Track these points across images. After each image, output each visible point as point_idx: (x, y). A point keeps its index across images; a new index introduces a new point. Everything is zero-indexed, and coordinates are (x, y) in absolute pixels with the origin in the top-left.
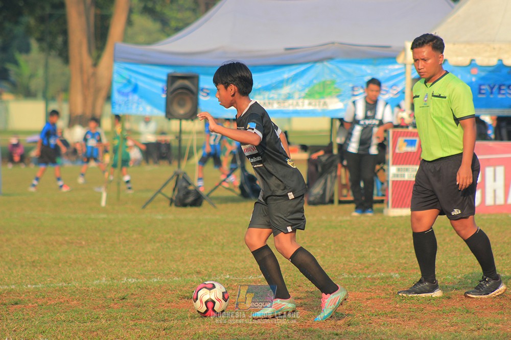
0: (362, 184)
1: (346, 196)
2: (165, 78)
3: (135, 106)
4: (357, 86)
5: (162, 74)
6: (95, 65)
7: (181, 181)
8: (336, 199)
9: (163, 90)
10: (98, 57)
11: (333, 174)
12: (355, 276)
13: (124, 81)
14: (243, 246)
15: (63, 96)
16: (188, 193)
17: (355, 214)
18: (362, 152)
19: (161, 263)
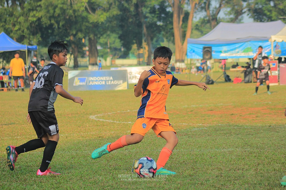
2: (202, 48)
3: (194, 56)
5: (201, 47)
6: (182, 45)
7: (208, 77)
8: (252, 81)
9: (202, 51)
10: (183, 43)
11: (251, 74)
12: (258, 103)
13: (191, 49)
16: (210, 81)
19: (202, 101)
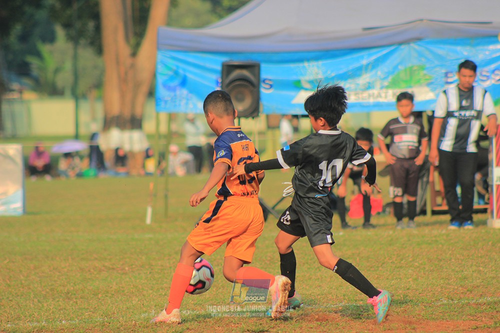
0: (459, 190)
1: (440, 205)
3: (184, 102)
4: (451, 72)
5: (216, 63)
6: (134, 54)
8: (429, 209)
9: (217, 82)
10: (137, 45)
11: (425, 179)
12: (456, 302)
13: (171, 73)
14: (318, 268)
15: (95, 93)
17: (453, 227)
18: (458, 151)
19: (221, 290)
